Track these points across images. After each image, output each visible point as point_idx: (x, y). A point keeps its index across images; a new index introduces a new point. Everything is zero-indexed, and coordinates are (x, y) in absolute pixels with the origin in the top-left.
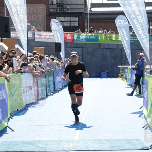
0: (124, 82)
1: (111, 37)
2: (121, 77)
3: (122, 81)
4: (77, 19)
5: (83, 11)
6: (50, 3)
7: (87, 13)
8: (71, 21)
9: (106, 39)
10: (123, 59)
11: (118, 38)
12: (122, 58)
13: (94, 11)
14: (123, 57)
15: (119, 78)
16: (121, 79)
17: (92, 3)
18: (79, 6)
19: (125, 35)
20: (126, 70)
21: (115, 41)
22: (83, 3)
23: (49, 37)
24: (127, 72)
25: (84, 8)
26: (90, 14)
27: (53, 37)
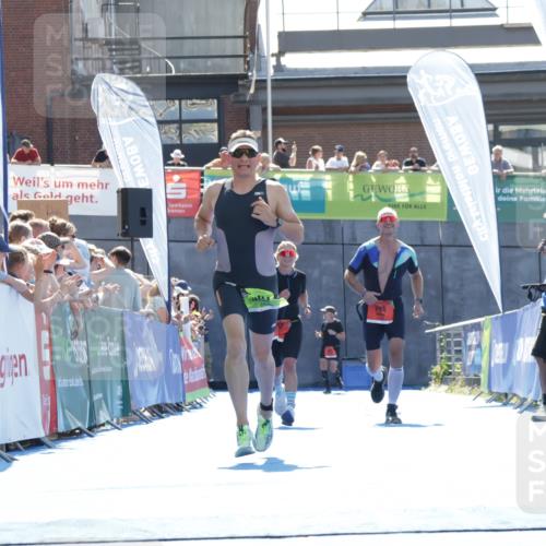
1: (385, 189)
2: (446, 378)
4: (210, 108)
5: (243, 72)
7: (265, 81)
8: (180, 122)
9: (362, 197)
10: (451, 296)
11: (423, 193)
12: (443, 290)
13: (296, 70)
14: (449, 284)
15: (432, 384)
16: (444, 387)
17: (288, 30)
19: (465, 150)
20: (472, 338)
21: (407, 206)
22: (240, 30)
23: (76, 191)
24: (479, 346)
25: (245, 57)
26: (279, 84)
27: (96, 192)
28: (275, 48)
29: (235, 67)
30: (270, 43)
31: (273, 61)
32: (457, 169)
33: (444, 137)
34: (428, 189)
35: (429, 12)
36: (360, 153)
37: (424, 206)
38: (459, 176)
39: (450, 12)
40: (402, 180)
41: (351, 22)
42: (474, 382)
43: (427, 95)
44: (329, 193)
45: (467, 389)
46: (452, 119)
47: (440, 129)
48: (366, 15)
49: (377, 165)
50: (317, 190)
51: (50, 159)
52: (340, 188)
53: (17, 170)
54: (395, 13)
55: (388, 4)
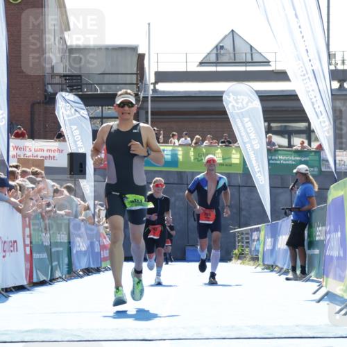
0: (247, 266)
2: (241, 256)
5: (136, 92)
7: (147, 97)
8: (102, 118)
9: (198, 159)
10: (244, 213)
11: (230, 158)
12: (240, 210)
13: (164, 92)
14: (243, 207)
15: (234, 260)
16: (240, 261)
17: (160, 70)
19: (253, 136)
20: (255, 236)
21: (222, 165)
22: (134, 70)
23: (45, 154)
24: (258, 240)
25: (137, 84)
26: (154, 99)
27: (56, 154)
28: (153, 80)
30: (150, 77)
31: (152, 87)
32: (248, 146)
33: (242, 129)
34: (233, 156)
35: (235, 63)
36: (198, 136)
37: (231, 165)
38: (249, 149)
39: (246, 63)
40: (219, 151)
41: (193, 67)
42: (255, 259)
43: (233, 106)
44: (180, 157)
45: (252, 263)
46: (246, 119)
47: (240, 124)
48: (201, 64)
49: (206, 143)
50: (174, 155)
51: (32, 137)
52: (186, 154)
53: (14, 142)
54: (217, 63)
55: (213, 58)
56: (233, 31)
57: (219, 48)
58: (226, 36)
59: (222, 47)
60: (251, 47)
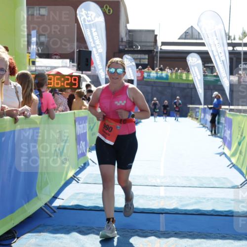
1: (181, 76)
2: (190, 116)
3: (192, 121)
4: (147, 56)
6: (120, 40)
7: (158, 52)
8: (140, 59)
9: (176, 77)
10: (193, 99)
12: (192, 97)
13: (164, 50)
15: (188, 117)
16: (191, 118)
18: (148, 44)
21: (185, 80)
22: (153, 41)
24: (199, 112)
25: (154, 46)
26: (160, 52)
29: (152, 48)
30: (159, 44)
31: (160, 47)
32: (196, 78)
33: (194, 71)
35: (192, 38)
37: (189, 80)
39: (196, 39)
42: (197, 119)
45: (195, 120)
46: (196, 67)
48: (179, 39)
49: (179, 71)
50: (167, 76)
54: (185, 39)
55: (184, 36)
56: (192, 26)
57: (186, 33)
58: (189, 28)
59: (187, 33)
60: (199, 33)
